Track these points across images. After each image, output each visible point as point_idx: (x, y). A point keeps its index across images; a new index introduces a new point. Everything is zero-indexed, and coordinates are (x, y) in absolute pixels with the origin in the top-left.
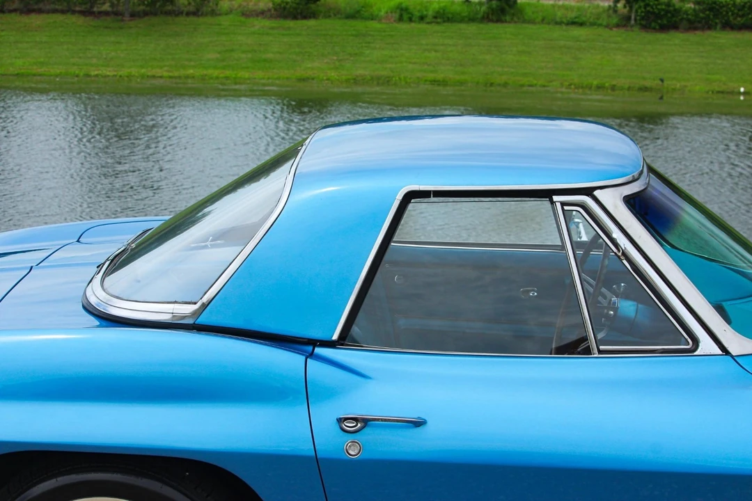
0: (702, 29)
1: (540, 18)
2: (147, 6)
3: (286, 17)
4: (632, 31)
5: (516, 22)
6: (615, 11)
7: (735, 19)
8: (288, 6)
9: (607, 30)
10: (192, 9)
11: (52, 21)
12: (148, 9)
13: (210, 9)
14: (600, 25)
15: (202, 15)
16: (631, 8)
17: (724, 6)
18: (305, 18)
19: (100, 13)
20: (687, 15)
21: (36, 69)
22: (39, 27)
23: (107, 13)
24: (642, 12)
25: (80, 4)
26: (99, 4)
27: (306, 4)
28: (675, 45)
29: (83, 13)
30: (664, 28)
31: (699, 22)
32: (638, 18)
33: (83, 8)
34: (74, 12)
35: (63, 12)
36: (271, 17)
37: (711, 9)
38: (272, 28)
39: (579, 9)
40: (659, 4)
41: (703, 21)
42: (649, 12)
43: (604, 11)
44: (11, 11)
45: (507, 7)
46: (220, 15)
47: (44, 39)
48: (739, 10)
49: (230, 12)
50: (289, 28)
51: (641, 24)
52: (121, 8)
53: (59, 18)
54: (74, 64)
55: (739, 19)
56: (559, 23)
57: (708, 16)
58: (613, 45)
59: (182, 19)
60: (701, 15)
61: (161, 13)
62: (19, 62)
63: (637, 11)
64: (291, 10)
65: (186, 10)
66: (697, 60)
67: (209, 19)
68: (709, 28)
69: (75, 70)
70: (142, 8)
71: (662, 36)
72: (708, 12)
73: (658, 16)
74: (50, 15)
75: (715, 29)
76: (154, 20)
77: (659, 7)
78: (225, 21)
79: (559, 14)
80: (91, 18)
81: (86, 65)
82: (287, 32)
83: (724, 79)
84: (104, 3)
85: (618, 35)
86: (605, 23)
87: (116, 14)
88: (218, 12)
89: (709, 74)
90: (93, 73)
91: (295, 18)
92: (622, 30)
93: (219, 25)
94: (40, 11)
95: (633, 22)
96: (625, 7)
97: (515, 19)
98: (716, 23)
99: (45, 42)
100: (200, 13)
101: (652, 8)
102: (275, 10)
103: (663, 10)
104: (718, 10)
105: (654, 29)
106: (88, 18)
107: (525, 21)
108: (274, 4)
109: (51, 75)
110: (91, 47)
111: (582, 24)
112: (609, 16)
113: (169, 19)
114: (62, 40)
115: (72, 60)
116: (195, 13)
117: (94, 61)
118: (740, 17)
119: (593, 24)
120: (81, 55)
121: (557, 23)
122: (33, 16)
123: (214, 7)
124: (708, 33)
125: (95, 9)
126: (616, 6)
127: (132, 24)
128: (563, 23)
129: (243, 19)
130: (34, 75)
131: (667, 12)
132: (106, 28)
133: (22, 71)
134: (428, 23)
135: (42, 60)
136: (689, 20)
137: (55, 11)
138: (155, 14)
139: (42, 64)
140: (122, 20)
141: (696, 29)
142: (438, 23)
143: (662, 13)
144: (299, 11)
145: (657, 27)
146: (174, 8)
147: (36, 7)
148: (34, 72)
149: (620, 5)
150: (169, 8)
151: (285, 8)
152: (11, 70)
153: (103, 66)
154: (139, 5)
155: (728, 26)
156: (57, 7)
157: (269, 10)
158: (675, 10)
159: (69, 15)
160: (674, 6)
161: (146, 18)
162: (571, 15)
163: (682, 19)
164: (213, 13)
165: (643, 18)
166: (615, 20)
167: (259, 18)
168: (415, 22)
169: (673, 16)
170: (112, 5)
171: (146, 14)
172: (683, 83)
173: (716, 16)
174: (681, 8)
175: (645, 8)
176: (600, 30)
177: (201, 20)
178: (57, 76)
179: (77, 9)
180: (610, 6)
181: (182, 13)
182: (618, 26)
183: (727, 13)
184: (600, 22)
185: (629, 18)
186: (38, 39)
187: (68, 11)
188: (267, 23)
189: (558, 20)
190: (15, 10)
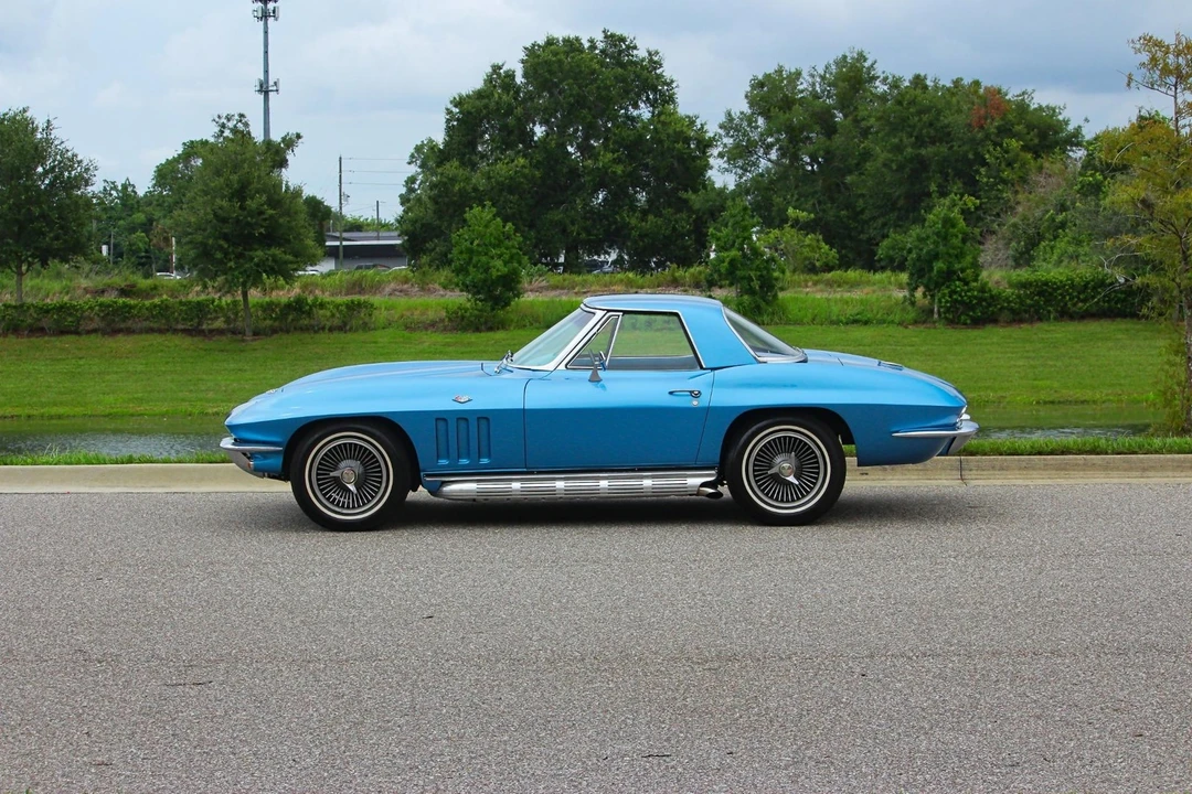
0: (1031, 321)
1: (810, 317)
2: (275, 319)
3: (465, 329)
4: (935, 328)
5: (777, 324)
6: (913, 303)
7: (1075, 305)
8: (468, 314)
9: (901, 328)
10: (336, 322)
11: (147, 343)
12: (277, 324)
13: (361, 322)
14: (892, 322)
15: (351, 329)
16: (933, 296)
17: (1058, 288)
18: (490, 329)
19: (211, 331)
20: (1009, 302)
21: (132, 408)
22: (130, 352)
23: (220, 332)
24: (947, 302)
25: (184, 319)
26: (210, 319)
27: (493, 309)
28: (993, 343)
29: (187, 332)
30: (977, 323)
31: (1026, 311)
32: (942, 310)
33: (188, 325)
34: (175, 331)
35: (161, 331)
36: (445, 329)
37: (1040, 294)
38: (448, 344)
39: (862, 301)
40: (968, 291)
41: (1032, 310)
42: (956, 300)
43: (897, 304)
44: (89, 332)
45: (763, 304)
46: (375, 329)
47: (140, 368)
48: (1079, 293)
49: (388, 325)
50: (470, 344)
51: (946, 318)
52: (239, 324)
53: (156, 339)
54: (183, 400)
55: (1080, 304)
56: (837, 322)
57: (1037, 302)
58: (909, 348)
59: (323, 336)
60: (1028, 301)
61: (295, 329)
62: (110, 399)
63: (940, 301)
64: (473, 319)
65: (328, 324)
66: (1021, 363)
67: (361, 336)
68: (1040, 319)
69: (185, 407)
70: (268, 322)
71: (974, 333)
72: (1036, 298)
73: (969, 306)
74: (144, 336)
75: (1048, 319)
76: (286, 339)
77: (969, 294)
78: (383, 337)
79: (835, 309)
80: (201, 338)
81: (201, 400)
82: (469, 349)
83: (1056, 385)
84: (216, 318)
85: (915, 335)
86: (897, 319)
87: (234, 332)
88: (373, 326)
89: (1035, 380)
90: (210, 411)
91: (478, 330)
92: (922, 327)
93: (376, 342)
94: (129, 331)
95: (936, 316)
96: (925, 295)
97: (776, 319)
98: (1049, 312)
99: (141, 372)
100: (348, 327)
101: (960, 296)
102: (450, 320)
103: (975, 297)
104: (1051, 294)
105: (965, 324)
106: (196, 339)
107: (788, 322)
108: (447, 312)
109: (155, 415)
110: (204, 377)
111: (866, 323)
112: (904, 309)
113: (306, 337)
114: (163, 369)
115: (181, 395)
116: (342, 328)
117: (211, 395)
118: (1082, 301)
119: (881, 322)
120: (192, 388)
121: (832, 323)
122: (120, 337)
123: (367, 320)
124: (1038, 325)
125: (204, 327)
126: (913, 296)
127: (257, 344)
128: (841, 322)
129: (406, 333)
130: (132, 415)
131: (981, 300)
132: (222, 351)
133: (115, 410)
134: (658, 330)
135: (140, 395)
136: (1012, 310)
137: (151, 330)
138: (288, 332)
139: (141, 400)
140: (243, 341)
141: (1021, 321)
142: (670, 329)
143: (974, 302)
144: (482, 320)
145: (969, 321)
146: (312, 322)
147: (123, 326)
148: (131, 411)
149: (919, 293)
150: (305, 322)
151: (463, 318)
152: (101, 409)
153: (223, 401)
154: (265, 319)
155: (1065, 315)
156: (152, 325)
157: (442, 320)
158: (992, 297)
159: (169, 336)
160: (990, 290)
161: (275, 336)
162: (851, 311)
163: (1002, 308)
164: (366, 327)
165: (948, 310)
166: (912, 315)
167: (429, 332)
168: (639, 329)
169: (989, 305)
170: (228, 321)
171: (274, 331)
172: (1000, 393)
173: (1047, 302)
174: (1000, 294)
175: (950, 297)
176: (891, 330)
177: (350, 336)
178: (163, 416)
179: (180, 327)
180: (905, 297)
181: (323, 328)
182: (916, 322)
183: (1064, 297)
184: (891, 318)
185: (932, 311)
186: (130, 368)
187: (168, 330)
188: (439, 338)
189: (834, 318)
190: (95, 331)
